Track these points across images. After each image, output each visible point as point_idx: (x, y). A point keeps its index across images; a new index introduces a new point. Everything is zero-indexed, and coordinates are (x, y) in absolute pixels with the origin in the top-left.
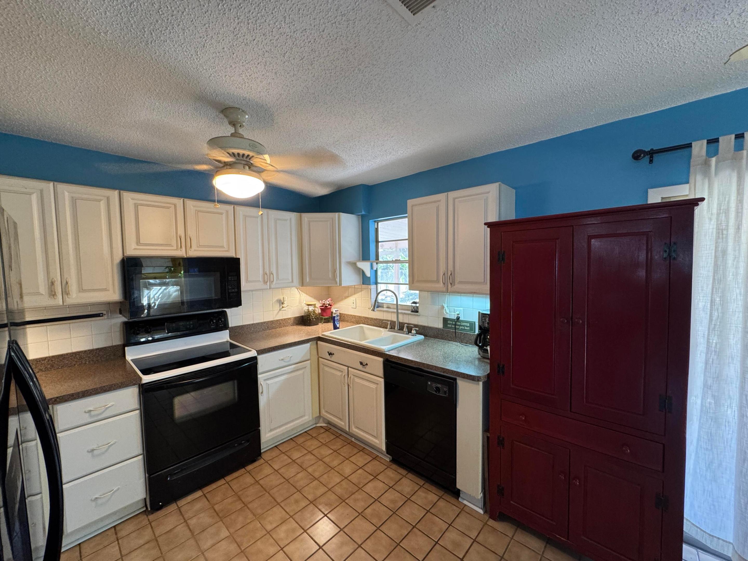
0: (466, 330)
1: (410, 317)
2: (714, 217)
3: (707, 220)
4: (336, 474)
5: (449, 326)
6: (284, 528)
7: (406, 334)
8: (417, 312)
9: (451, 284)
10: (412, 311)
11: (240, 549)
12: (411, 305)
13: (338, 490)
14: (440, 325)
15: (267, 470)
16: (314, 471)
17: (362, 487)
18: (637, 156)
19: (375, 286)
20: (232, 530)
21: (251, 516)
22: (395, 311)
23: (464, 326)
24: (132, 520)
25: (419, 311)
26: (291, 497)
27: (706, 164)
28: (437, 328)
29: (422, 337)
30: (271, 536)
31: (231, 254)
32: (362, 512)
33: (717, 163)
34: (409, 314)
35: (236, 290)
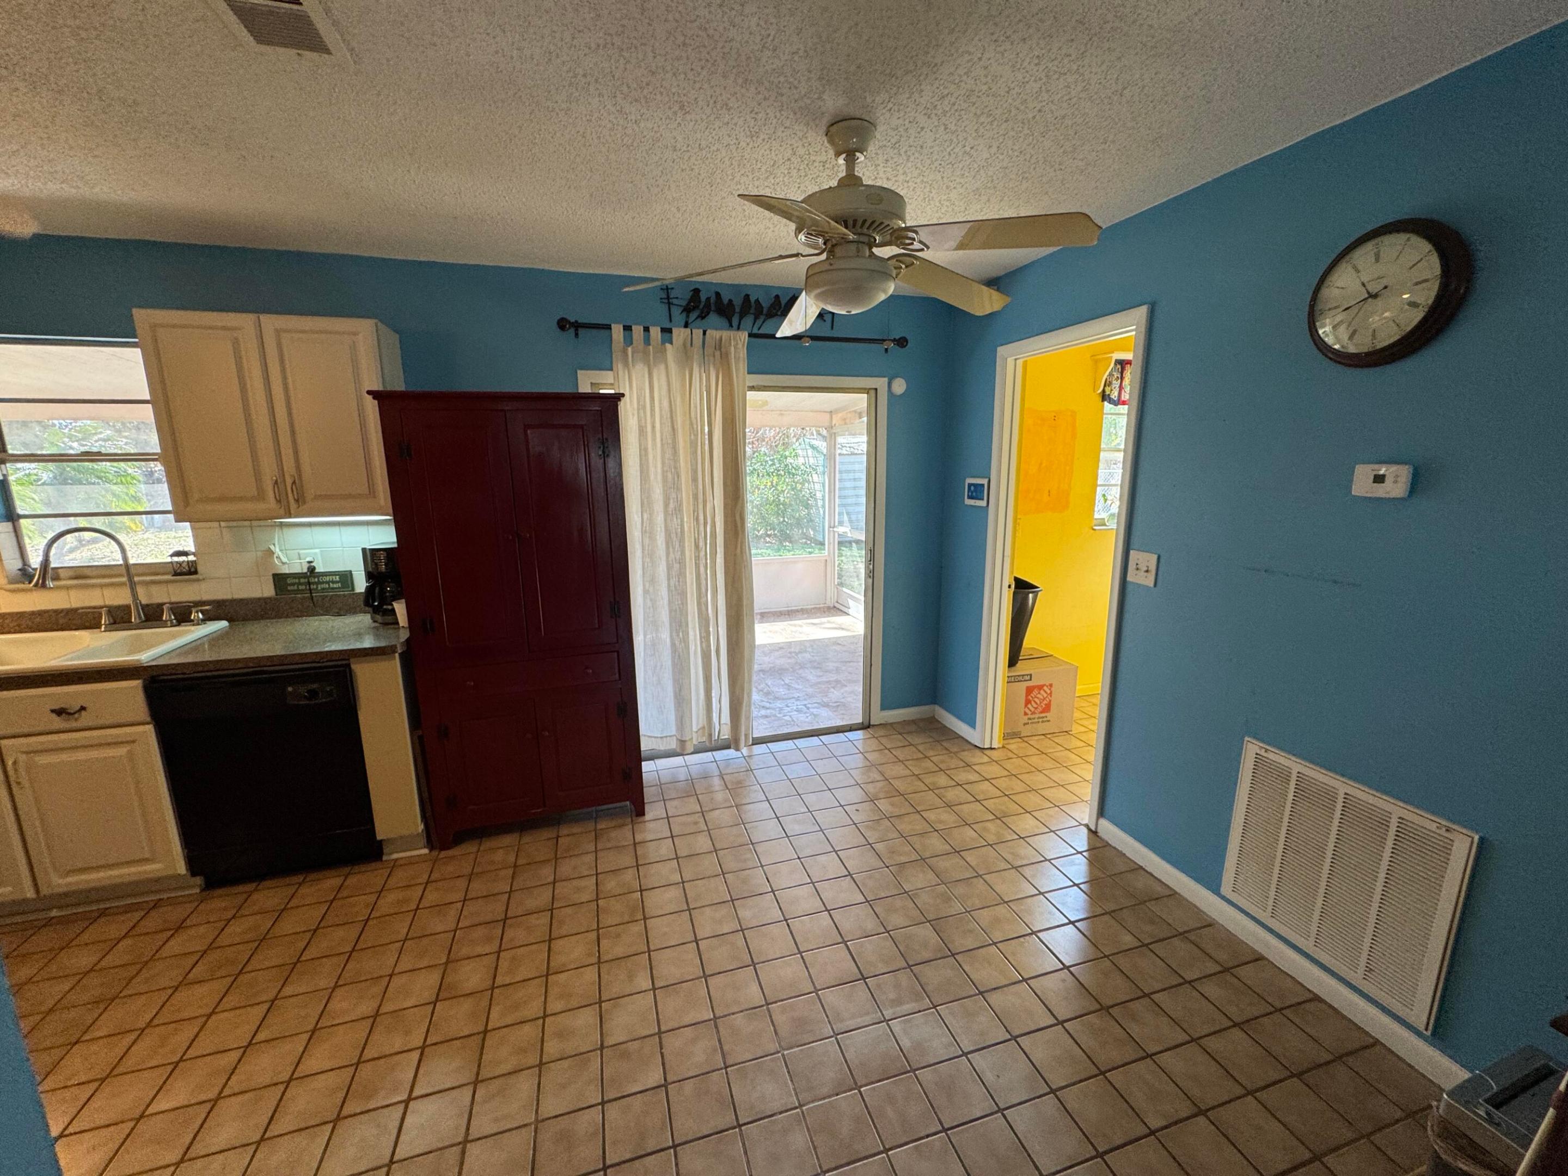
0: (333, 588)
1: (171, 587)
2: (636, 412)
3: (631, 416)
5: (289, 588)
7: (172, 626)
8: (196, 572)
9: (297, 501)
10: (176, 574)
12: (169, 560)
14: (268, 590)
18: (563, 324)
19: (9, 525)
22: (124, 579)
23: (328, 583)
25: (199, 569)
27: (625, 352)
28: (259, 599)
29: (224, 624)
33: (633, 353)
34: (167, 582)
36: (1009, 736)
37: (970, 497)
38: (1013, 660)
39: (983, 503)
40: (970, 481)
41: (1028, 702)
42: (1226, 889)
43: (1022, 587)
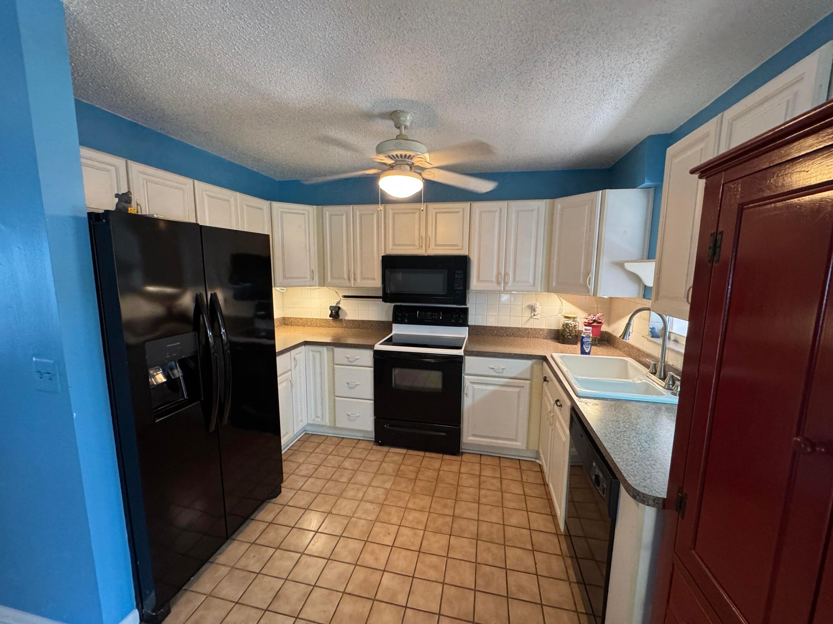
4: (500, 514)
6: (416, 514)
7: (666, 388)
11: (384, 502)
13: (484, 528)
15: (455, 468)
16: (485, 496)
17: (507, 546)
20: (393, 487)
21: (410, 488)
24: (366, 442)
26: (445, 500)
30: (405, 511)
31: (464, 252)
32: (479, 563)
35: (462, 288)
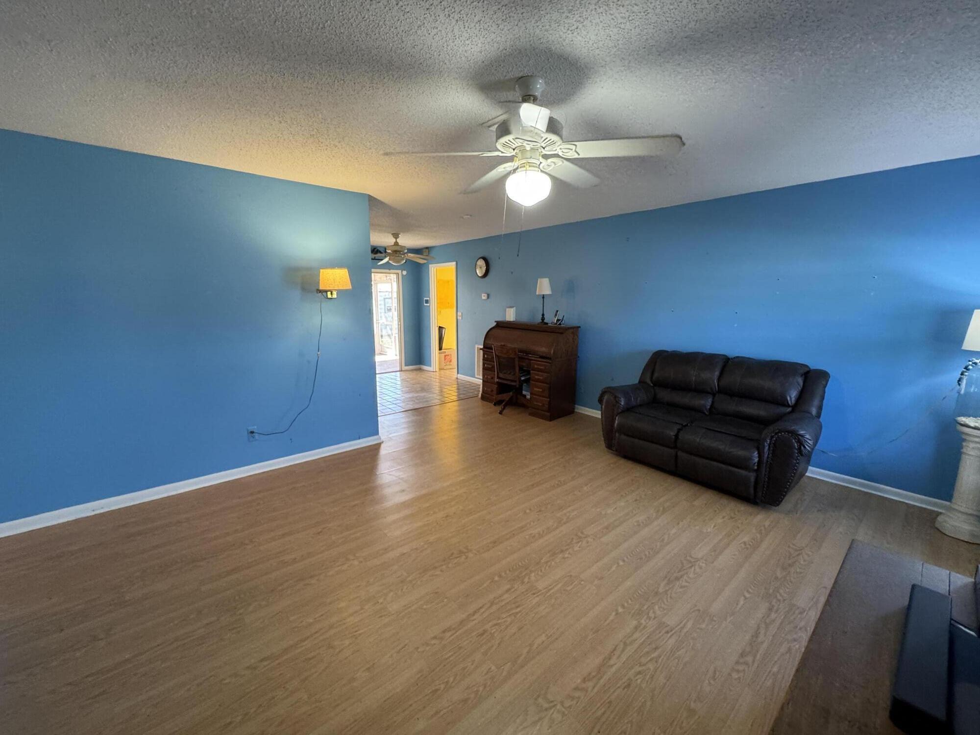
36: (440, 369)
37: (426, 303)
38: (440, 349)
39: (428, 305)
40: (425, 299)
41: (445, 359)
42: (476, 376)
43: (440, 328)
